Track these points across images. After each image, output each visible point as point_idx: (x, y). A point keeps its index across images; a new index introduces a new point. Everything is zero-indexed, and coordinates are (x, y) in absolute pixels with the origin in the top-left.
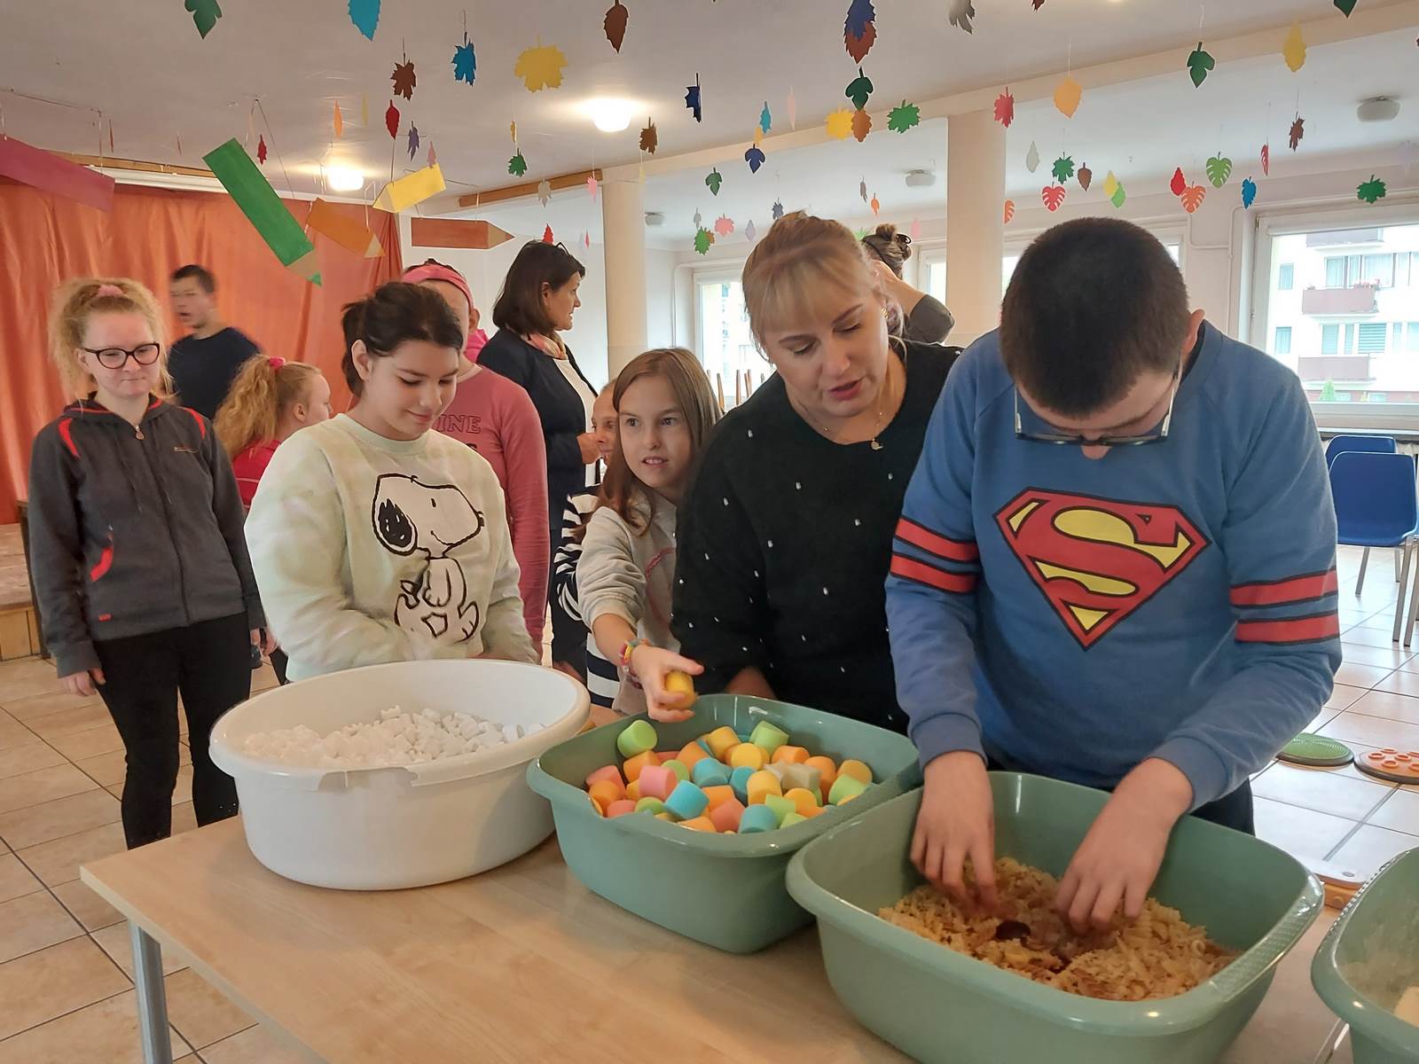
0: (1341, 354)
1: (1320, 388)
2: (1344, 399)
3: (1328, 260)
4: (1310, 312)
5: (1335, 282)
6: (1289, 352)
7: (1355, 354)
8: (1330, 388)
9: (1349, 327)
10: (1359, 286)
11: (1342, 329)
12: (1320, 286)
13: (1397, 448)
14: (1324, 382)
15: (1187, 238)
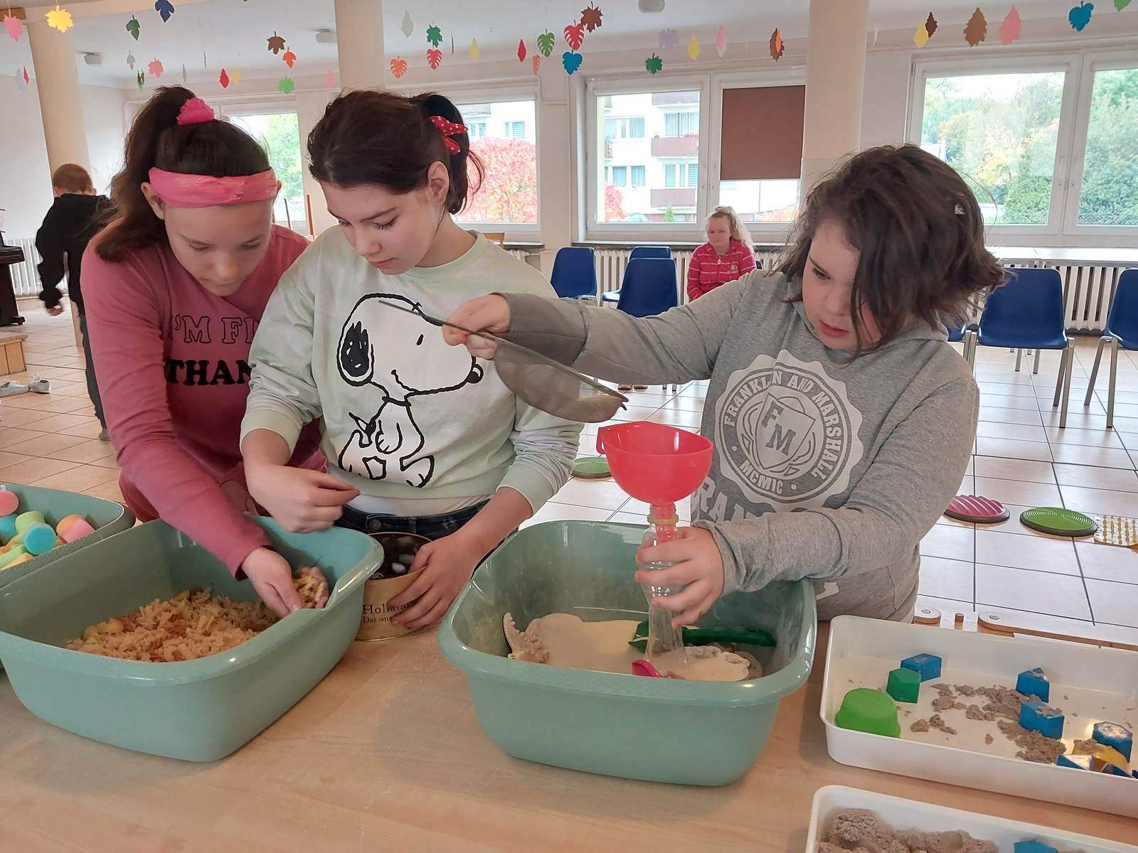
0: (677, 187)
1: (662, 213)
2: (680, 220)
3: (667, 116)
4: (657, 155)
5: (673, 134)
6: (644, 185)
7: (687, 187)
8: (670, 212)
9: (682, 167)
10: (687, 136)
11: (678, 167)
12: (662, 135)
13: (671, 254)
14: (666, 208)
15: (539, 95)
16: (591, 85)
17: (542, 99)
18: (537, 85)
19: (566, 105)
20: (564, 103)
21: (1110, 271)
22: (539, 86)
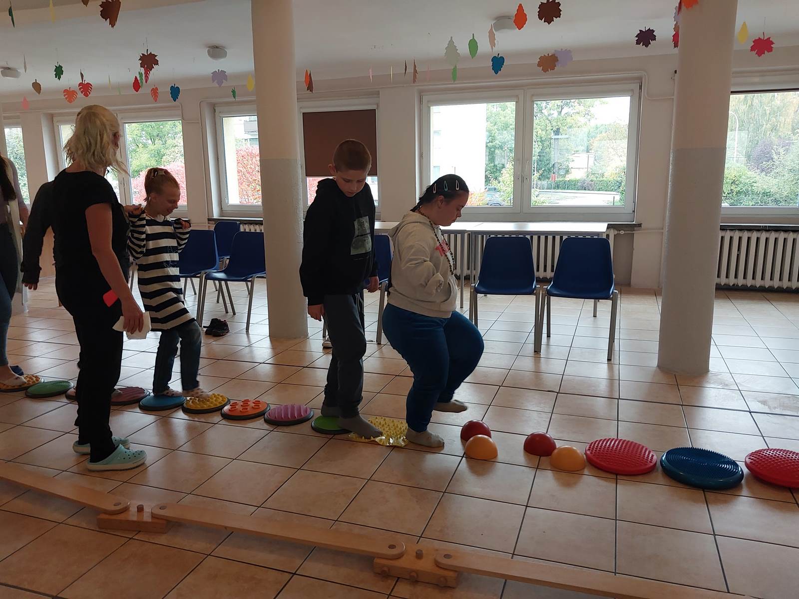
15: (182, 116)
16: (217, 110)
17: (183, 119)
18: (180, 109)
19: (198, 123)
20: (197, 121)
21: (558, 238)
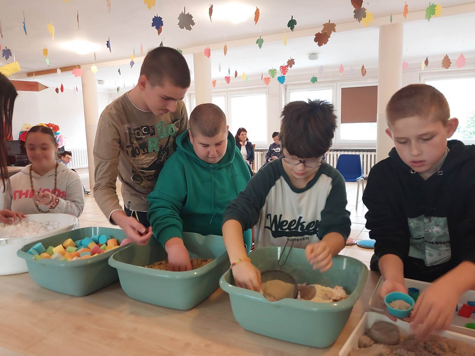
15: (267, 92)
16: (288, 88)
17: (269, 94)
18: (267, 89)
20: (277, 95)
22: (268, 89)
